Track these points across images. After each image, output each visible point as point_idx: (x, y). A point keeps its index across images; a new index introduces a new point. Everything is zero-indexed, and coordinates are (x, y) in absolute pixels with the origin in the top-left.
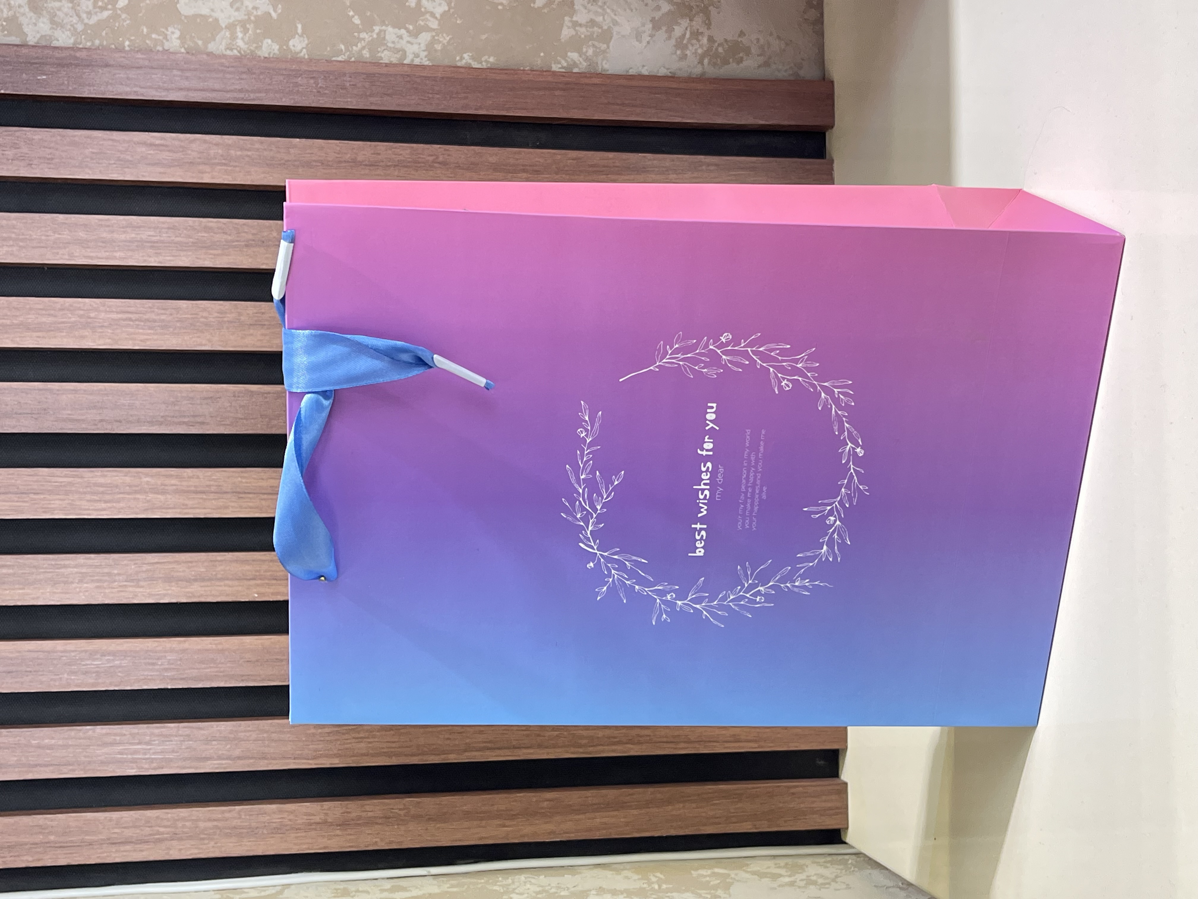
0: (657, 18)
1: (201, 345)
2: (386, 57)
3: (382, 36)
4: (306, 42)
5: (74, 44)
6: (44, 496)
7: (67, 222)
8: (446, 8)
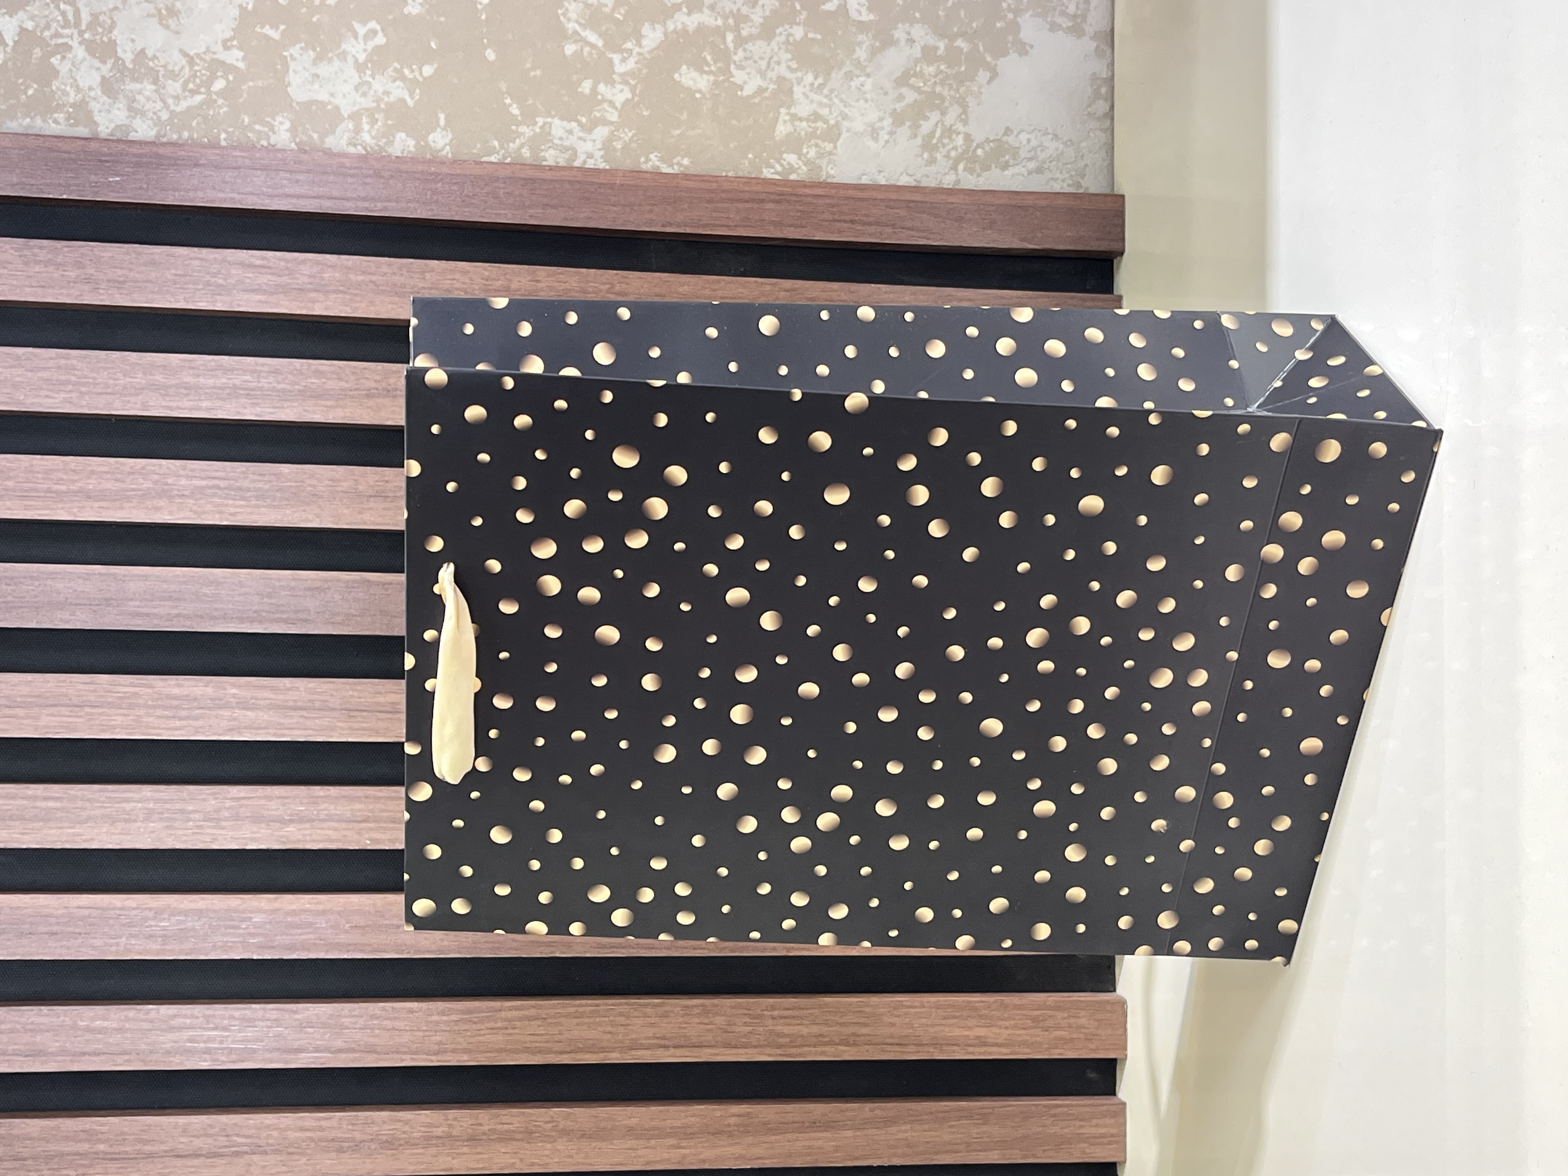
0: (898, 110)
1: (307, 520)
2: (551, 157)
3: (547, 130)
4: (450, 136)
5: (158, 136)
6: (104, 710)
7: (141, 362)
8: (630, 96)
